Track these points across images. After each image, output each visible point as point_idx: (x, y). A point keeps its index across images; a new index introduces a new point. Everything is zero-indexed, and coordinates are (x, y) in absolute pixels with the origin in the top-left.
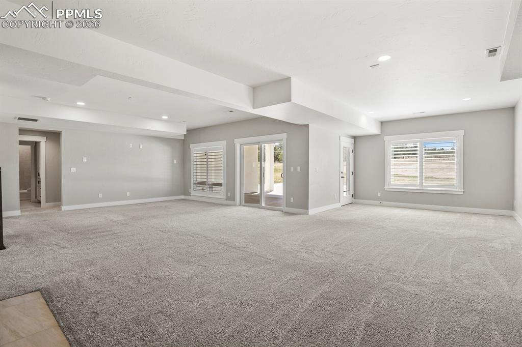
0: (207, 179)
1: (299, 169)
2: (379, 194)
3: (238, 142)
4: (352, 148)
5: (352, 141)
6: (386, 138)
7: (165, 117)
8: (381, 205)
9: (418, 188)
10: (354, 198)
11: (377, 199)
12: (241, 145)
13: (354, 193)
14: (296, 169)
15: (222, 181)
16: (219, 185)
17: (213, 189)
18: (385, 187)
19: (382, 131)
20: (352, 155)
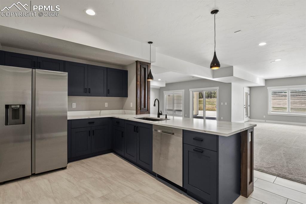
0: (173, 108)
1: (226, 104)
2: (264, 117)
3: (191, 91)
4: (249, 93)
5: (249, 89)
6: (268, 88)
7: (159, 80)
8: (265, 122)
9: (287, 114)
10: (250, 119)
11: (263, 119)
12: (192, 92)
13: (250, 116)
14: (224, 103)
15: (182, 109)
16: (181, 111)
17: (176, 113)
18: (268, 113)
19: (266, 85)
20: (249, 96)
